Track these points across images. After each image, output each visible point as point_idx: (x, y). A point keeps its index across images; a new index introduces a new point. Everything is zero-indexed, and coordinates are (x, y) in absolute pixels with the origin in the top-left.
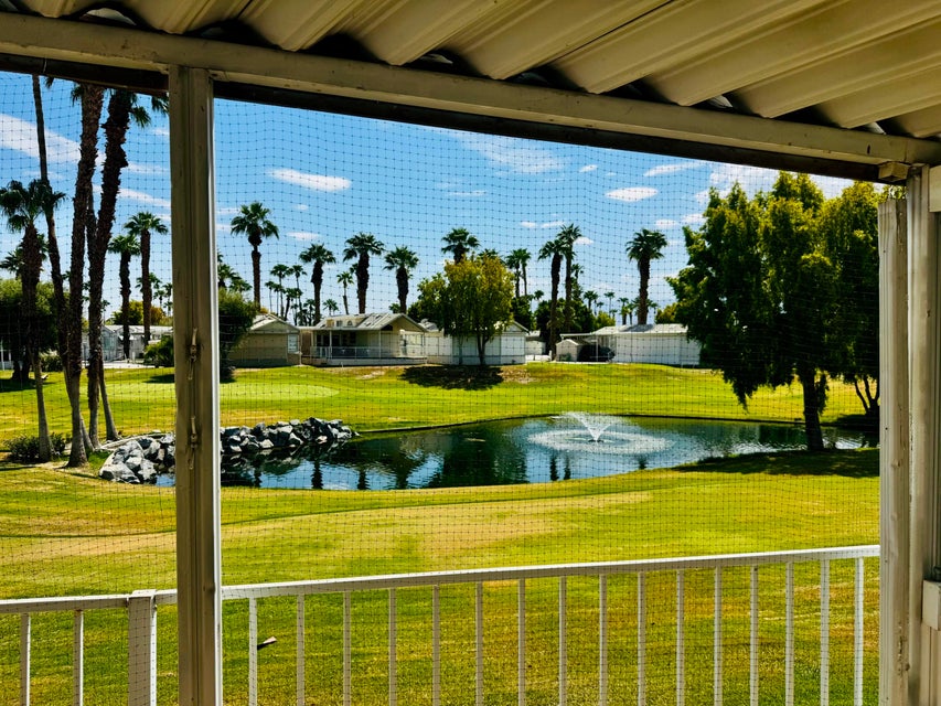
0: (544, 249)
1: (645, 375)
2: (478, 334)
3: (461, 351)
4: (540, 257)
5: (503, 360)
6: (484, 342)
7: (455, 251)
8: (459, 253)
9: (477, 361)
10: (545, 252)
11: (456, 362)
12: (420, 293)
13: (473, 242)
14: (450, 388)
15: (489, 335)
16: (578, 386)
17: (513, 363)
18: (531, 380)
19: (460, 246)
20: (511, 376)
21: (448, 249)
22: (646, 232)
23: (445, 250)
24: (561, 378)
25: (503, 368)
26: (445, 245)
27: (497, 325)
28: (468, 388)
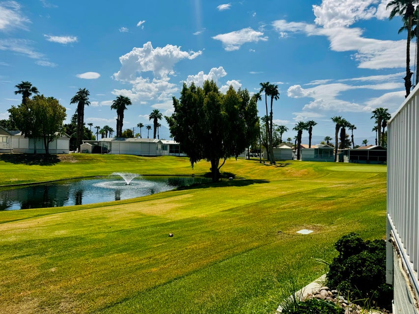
0: (74, 99)
1: (129, 159)
2: (45, 137)
3: (35, 146)
4: (72, 102)
5: (58, 152)
6: (48, 142)
7: (23, 94)
8: (26, 94)
9: (44, 152)
10: (74, 100)
11: (33, 152)
12: (10, 114)
13: (34, 90)
14: (31, 165)
15: (52, 139)
16: (100, 164)
17: (64, 153)
18: (76, 161)
19: (27, 91)
20: (65, 159)
21: (19, 92)
22: (122, 97)
23: (16, 92)
24: (91, 160)
25: (58, 155)
26: (17, 90)
27: (57, 133)
28: (42, 165)
